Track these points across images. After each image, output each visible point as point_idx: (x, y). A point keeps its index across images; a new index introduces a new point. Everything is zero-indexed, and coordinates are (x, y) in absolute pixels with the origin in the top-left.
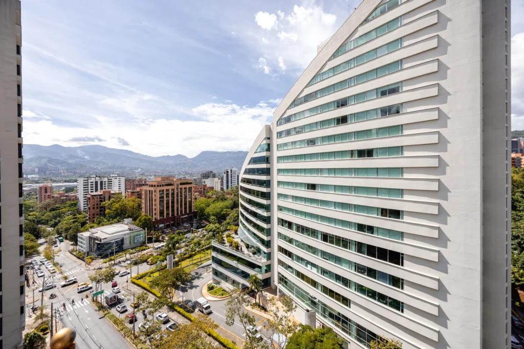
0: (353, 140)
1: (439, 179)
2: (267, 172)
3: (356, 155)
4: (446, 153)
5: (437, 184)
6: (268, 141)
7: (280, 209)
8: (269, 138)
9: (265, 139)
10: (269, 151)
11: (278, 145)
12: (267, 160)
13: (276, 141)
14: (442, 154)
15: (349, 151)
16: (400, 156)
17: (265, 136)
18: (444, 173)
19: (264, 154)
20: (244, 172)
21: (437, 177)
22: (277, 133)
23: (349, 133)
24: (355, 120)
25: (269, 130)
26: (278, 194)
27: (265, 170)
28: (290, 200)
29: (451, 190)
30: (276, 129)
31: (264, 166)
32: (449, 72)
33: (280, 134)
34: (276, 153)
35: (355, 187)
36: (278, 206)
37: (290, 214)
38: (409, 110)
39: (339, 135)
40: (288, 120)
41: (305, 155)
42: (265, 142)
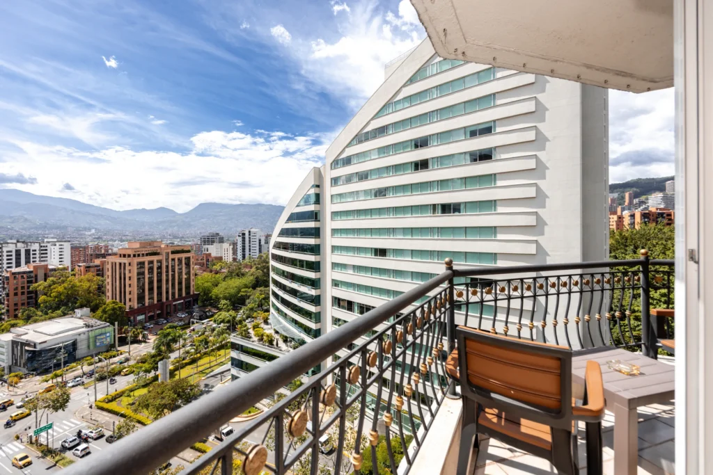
0: (436, 191)
1: (536, 241)
2: (316, 233)
3: (440, 211)
4: (544, 210)
5: (534, 246)
6: (317, 191)
7: (336, 283)
8: (318, 186)
9: (313, 186)
10: (319, 204)
11: (332, 196)
12: (315, 216)
13: (329, 191)
14: (540, 211)
15: (431, 205)
16: (493, 212)
17: (313, 183)
18: (542, 234)
19: (311, 208)
20: (280, 234)
21: (535, 238)
22: (332, 179)
23: (430, 182)
24: (438, 166)
25: (318, 174)
26: (332, 263)
27: (313, 231)
28: (351, 272)
29: (550, 253)
30: (329, 174)
31: (311, 224)
32: (547, 113)
33: (335, 181)
34: (329, 207)
35: (438, 251)
36: (333, 280)
37: (351, 290)
38: (503, 156)
39: (418, 184)
40: (348, 161)
41: (371, 209)
42: (312, 191)
